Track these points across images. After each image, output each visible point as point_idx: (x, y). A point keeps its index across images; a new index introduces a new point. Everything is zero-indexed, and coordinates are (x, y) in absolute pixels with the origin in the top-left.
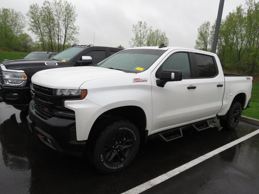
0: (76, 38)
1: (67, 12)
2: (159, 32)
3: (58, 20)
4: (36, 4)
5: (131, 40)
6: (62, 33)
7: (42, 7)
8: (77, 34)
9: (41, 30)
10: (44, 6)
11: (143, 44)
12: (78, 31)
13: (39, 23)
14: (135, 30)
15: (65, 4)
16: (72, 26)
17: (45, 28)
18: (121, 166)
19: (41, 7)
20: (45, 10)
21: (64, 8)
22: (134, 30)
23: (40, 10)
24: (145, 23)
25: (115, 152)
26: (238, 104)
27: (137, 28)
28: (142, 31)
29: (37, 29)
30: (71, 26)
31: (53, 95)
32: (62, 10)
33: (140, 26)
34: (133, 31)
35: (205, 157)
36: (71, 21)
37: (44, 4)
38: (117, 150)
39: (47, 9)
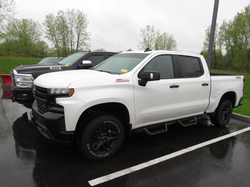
0: (88, 44)
1: (79, 19)
2: (166, 35)
3: (71, 27)
4: (52, 14)
5: (139, 44)
6: (75, 39)
7: (56, 16)
8: (89, 40)
9: (56, 37)
10: (59, 16)
11: (151, 47)
12: (89, 37)
13: (54, 31)
14: (144, 34)
15: (78, 13)
16: (84, 33)
17: (59, 36)
18: (106, 155)
19: (56, 17)
20: (59, 19)
21: (77, 16)
22: (142, 34)
23: (55, 19)
24: (152, 26)
25: (101, 142)
26: (227, 102)
27: (145, 32)
28: (150, 35)
29: (52, 36)
30: (83, 33)
31: (47, 94)
32: (75, 18)
33: (148, 30)
34: (141, 35)
35: (187, 150)
36: (83, 27)
37: (59, 13)
38: (103, 140)
39: (61, 18)
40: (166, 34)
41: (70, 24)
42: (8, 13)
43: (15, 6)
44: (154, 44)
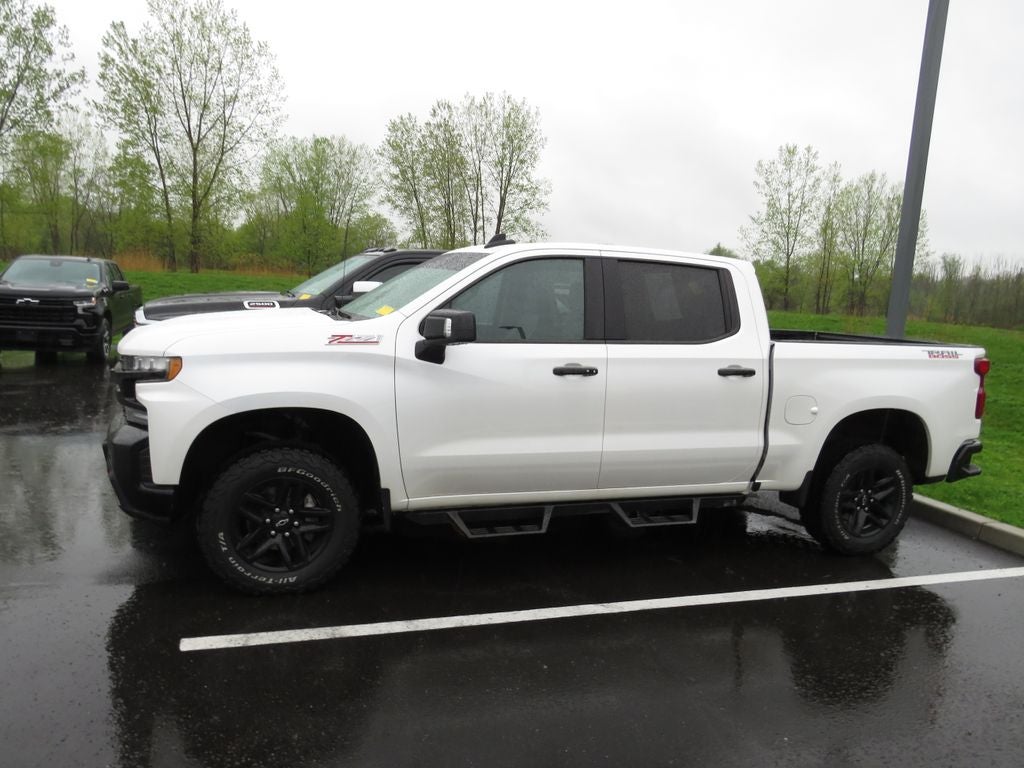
0: (537, 224)
1: (508, 133)
2: (876, 185)
3: (477, 162)
4: (410, 115)
5: (748, 223)
6: (490, 210)
7: (427, 124)
8: (542, 209)
9: (422, 200)
10: (434, 121)
11: (799, 238)
12: (544, 199)
13: (414, 177)
14: (768, 183)
15: (504, 107)
16: (525, 182)
17: (432, 194)
18: (288, 580)
19: (423, 125)
20: (435, 132)
21: (500, 122)
22: (761, 181)
23: (419, 135)
24: (809, 149)
25: (274, 537)
27: (775, 175)
28: (797, 184)
29: (408, 198)
30: (521, 182)
32: (494, 126)
33: (788, 164)
34: (757, 184)
36: (522, 162)
37: (435, 111)
38: (281, 530)
39: (442, 129)
40: (873, 181)
41: (475, 151)
42: (259, 119)
43: (283, 94)
44: (817, 225)
